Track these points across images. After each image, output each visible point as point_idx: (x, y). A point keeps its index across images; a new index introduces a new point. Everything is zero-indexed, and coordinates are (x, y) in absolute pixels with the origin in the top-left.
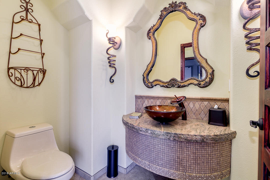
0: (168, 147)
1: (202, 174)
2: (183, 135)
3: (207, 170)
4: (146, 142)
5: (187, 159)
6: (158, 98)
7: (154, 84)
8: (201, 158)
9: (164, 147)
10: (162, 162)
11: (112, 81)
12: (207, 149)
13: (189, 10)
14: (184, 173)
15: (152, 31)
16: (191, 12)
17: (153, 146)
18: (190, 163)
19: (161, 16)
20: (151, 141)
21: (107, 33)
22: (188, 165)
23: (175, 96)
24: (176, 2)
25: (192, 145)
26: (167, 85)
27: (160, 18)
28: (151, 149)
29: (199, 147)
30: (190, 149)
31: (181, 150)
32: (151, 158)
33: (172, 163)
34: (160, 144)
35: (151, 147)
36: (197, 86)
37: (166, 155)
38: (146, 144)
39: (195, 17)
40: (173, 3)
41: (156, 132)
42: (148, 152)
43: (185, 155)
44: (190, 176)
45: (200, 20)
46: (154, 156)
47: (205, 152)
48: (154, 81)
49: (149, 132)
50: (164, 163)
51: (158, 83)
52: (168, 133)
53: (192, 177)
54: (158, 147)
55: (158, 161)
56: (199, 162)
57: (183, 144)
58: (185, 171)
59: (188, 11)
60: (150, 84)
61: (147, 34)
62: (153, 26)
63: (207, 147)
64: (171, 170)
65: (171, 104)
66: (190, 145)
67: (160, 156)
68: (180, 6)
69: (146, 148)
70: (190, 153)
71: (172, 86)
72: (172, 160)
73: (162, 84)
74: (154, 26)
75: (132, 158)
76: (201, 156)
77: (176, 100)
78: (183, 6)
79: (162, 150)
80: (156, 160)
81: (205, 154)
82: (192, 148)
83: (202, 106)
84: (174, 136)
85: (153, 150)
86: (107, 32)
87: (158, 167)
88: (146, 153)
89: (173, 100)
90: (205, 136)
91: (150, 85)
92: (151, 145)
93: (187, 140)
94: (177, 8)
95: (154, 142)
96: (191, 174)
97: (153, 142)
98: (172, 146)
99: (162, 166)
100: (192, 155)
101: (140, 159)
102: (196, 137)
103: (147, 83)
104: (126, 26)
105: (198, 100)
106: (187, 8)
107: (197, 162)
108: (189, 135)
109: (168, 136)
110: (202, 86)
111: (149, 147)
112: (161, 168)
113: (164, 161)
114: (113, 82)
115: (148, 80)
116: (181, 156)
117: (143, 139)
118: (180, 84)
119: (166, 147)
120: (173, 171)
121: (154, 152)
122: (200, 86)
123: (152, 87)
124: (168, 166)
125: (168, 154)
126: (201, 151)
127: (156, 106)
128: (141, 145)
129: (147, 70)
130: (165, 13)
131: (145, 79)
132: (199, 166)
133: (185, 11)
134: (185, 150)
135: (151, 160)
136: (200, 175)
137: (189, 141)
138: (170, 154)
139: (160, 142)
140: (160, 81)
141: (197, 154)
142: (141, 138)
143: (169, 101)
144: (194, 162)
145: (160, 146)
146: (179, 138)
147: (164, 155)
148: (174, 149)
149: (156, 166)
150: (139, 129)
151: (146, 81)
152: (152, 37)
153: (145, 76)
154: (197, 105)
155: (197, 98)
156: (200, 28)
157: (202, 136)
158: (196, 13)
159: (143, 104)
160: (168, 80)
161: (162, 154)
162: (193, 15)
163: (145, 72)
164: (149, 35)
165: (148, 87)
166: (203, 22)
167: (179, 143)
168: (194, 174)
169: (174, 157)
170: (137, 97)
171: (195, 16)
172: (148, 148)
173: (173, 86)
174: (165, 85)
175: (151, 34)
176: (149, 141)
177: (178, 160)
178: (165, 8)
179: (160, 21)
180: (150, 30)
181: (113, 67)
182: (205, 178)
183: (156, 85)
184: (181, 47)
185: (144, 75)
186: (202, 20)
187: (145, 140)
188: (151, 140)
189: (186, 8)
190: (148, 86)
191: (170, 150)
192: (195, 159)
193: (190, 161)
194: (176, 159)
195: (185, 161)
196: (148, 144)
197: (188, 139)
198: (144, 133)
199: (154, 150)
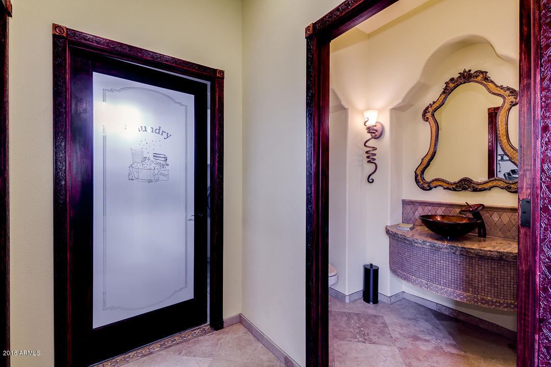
0: (453, 264)
1: (500, 300)
2: (473, 249)
3: (509, 296)
4: (423, 257)
5: (480, 279)
6: (440, 205)
7: (432, 185)
8: (499, 279)
9: (447, 263)
10: (445, 281)
11: (370, 180)
12: (509, 270)
13: (492, 82)
14: (475, 295)
15: (430, 110)
16: (496, 85)
17: (432, 261)
18: (483, 285)
19: (445, 89)
20: (429, 256)
21: (366, 122)
22: (480, 286)
23: (466, 203)
24: (470, 71)
25: (486, 263)
26: (454, 187)
27: (444, 92)
28: (430, 265)
29: (496, 266)
30: (483, 267)
31: (471, 267)
32: (429, 276)
33: (459, 282)
34: (442, 259)
35: (429, 263)
36: (505, 190)
37: (450, 273)
38: (423, 259)
39: (502, 92)
40: (465, 71)
41: (437, 245)
42: (425, 268)
43: (477, 274)
44: (483, 299)
45: (509, 96)
46: (434, 273)
47: (506, 273)
48: (433, 181)
49: (428, 244)
50: (447, 282)
51: (439, 183)
52: (453, 246)
53: (485, 301)
54: (439, 263)
55: (439, 279)
56: (496, 284)
57: (474, 261)
58: (477, 293)
59: (490, 84)
60: (426, 185)
61: (423, 115)
62: (432, 103)
63: (509, 268)
64: (457, 291)
65: (461, 214)
66: (483, 262)
67: (442, 273)
68: (477, 76)
69: (423, 263)
70: (483, 272)
71: (463, 189)
72: (459, 279)
73: (446, 186)
74: (434, 103)
75: (402, 277)
76: (499, 277)
77: (468, 209)
78: (481, 76)
79: (445, 267)
80: (437, 279)
81: (506, 275)
82: (486, 267)
83: (514, 220)
84: (461, 251)
85: (432, 266)
86: (366, 120)
87: (440, 287)
88: (423, 270)
89: (463, 209)
90: (504, 252)
91: (427, 187)
92: (430, 261)
93: (478, 256)
94: (473, 79)
95: (434, 257)
96: (485, 297)
97: (432, 257)
98: (459, 263)
99: (444, 285)
100: (486, 275)
101: (414, 277)
102: (492, 253)
103: (422, 183)
104: (391, 107)
105: (507, 211)
106: (488, 80)
107: (493, 284)
108: (481, 250)
109: (452, 249)
110: (513, 190)
111: (427, 262)
112: (443, 287)
113: (447, 279)
114: (373, 181)
115: (424, 179)
116: (470, 275)
117: (419, 254)
118: (476, 186)
119: (450, 263)
120: (460, 292)
121: (434, 269)
122: (510, 190)
123: (431, 189)
124: (453, 285)
125: (453, 271)
126: (499, 272)
127: (436, 216)
128: (415, 261)
129: (422, 165)
130: (451, 85)
131: (419, 178)
132: (496, 289)
133: (485, 82)
134: (477, 269)
135: (430, 279)
136: (498, 300)
137: (482, 257)
138: (456, 272)
139: (442, 257)
140: (443, 181)
141: (493, 274)
142: (415, 252)
143: (458, 210)
144: (490, 283)
145: (442, 262)
146: (467, 253)
147: (447, 272)
148: (461, 266)
149: (436, 285)
150: (414, 240)
151: (420, 180)
152: (431, 119)
153: (419, 173)
154: (506, 217)
155: (504, 207)
156: (511, 107)
157: (499, 252)
158: (504, 86)
159: (414, 213)
160: (457, 180)
161: (445, 271)
162: (499, 89)
163: (419, 168)
164: (425, 116)
165: (423, 189)
166: (514, 100)
167: (468, 260)
168: (489, 298)
169: (461, 275)
170: (405, 203)
171: (502, 90)
172: (425, 264)
173: (465, 189)
174: (451, 187)
175: (429, 115)
176: (427, 256)
177: (467, 279)
178: (452, 80)
179: (443, 96)
180: (427, 109)
181: (373, 163)
182: (504, 305)
183: (436, 187)
184: (489, 113)
185: (417, 172)
186: (513, 97)
187: (421, 254)
188: (430, 254)
189: (486, 79)
190: (423, 187)
191: (456, 267)
192: (491, 280)
193: (483, 282)
194: (464, 278)
195: (476, 281)
196: (425, 260)
197: (480, 254)
198: (420, 246)
199: (434, 266)
